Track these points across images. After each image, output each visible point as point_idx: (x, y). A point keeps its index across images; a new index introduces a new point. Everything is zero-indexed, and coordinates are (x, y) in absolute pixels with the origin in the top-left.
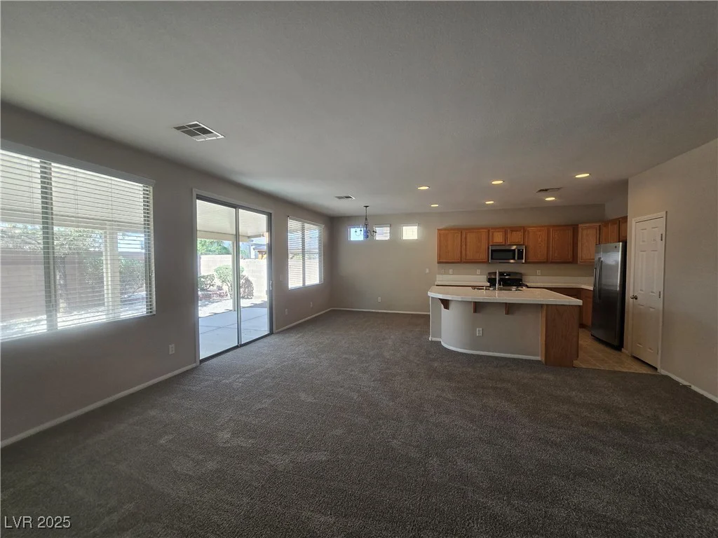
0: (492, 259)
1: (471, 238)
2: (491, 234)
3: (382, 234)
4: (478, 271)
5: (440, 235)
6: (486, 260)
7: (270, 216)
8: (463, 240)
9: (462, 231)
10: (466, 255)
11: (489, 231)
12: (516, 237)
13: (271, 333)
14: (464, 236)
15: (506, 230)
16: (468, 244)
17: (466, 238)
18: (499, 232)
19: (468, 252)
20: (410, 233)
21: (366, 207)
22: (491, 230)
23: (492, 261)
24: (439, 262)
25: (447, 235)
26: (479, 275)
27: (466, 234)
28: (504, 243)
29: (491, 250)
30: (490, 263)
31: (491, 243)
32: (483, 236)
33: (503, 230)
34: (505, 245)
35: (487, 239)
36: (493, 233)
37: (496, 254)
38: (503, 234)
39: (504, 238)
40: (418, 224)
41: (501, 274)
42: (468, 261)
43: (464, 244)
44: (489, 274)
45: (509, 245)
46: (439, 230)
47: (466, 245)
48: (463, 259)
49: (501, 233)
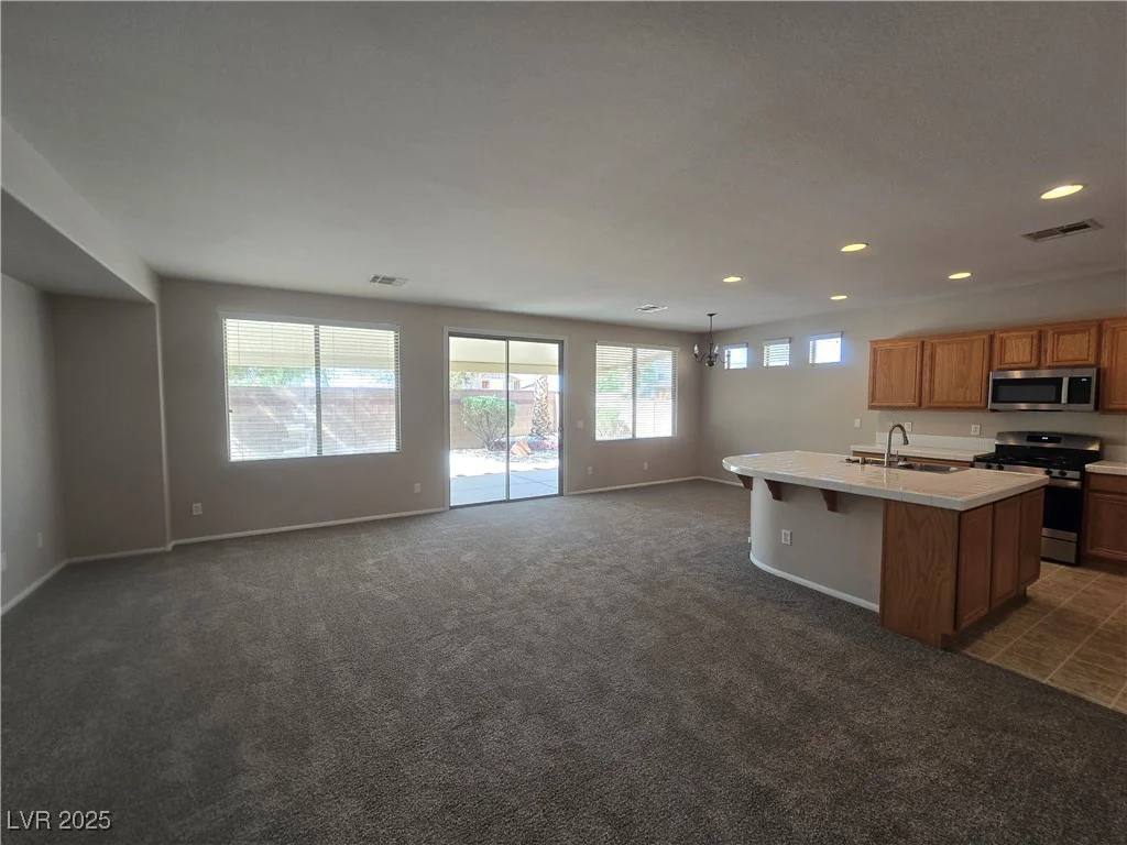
0: (993, 401)
1: (945, 358)
2: (997, 346)
3: (778, 355)
4: (975, 429)
5: (874, 352)
6: (982, 404)
7: (561, 343)
8: (927, 360)
9: (925, 345)
10: (932, 392)
11: (992, 338)
12: (1074, 349)
13: (561, 494)
14: (927, 353)
15: (1040, 335)
16: (938, 369)
17: (932, 357)
18: (1018, 337)
20: (828, 350)
21: (711, 315)
22: (999, 336)
23: (997, 406)
24: (871, 408)
25: (890, 350)
26: (976, 436)
27: (933, 347)
28: (1034, 364)
29: (994, 381)
30: (993, 411)
31: (996, 364)
32: (978, 350)
33: (1035, 333)
34: (1038, 367)
35: (986, 356)
36: (1003, 342)
37: (1003, 389)
38: (1035, 341)
39: (1035, 352)
40: (842, 333)
41: (1034, 437)
42: (936, 405)
43: (927, 369)
44: (1000, 435)
45: (1049, 368)
46: (873, 343)
47: (932, 370)
48: (924, 401)
49: (1029, 340)
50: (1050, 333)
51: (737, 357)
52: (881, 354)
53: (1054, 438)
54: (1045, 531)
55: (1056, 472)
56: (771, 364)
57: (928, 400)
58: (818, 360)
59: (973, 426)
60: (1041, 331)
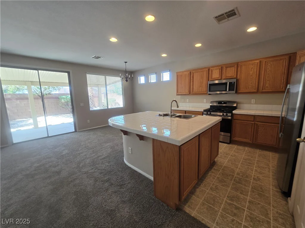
0: (209, 91)
1: (197, 77)
2: (210, 72)
3: (153, 79)
4: (205, 100)
6: (206, 92)
7: (69, 73)
9: (191, 74)
10: (193, 89)
11: (209, 70)
12: (231, 73)
13: (76, 131)
14: (192, 75)
15: (222, 68)
16: (195, 81)
17: (193, 77)
18: (216, 69)
19: (194, 87)
20: (166, 76)
21: (126, 62)
22: (211, 69)
23: (210, 93)
24: (177, 95)
25: (181, 75)
26: (205, 103)
27: (193, 73)
28: (220, 78)
29: (209, 84)
30: (209, 94)
31: (210, 79)
32: (205, 74)
33: (220, 67)
34: (221, 79)
35: (207, 76)
36: (212, 71)
37: (212, 87)
38: (220, 71)
39: (220, 74)
40: (170, 70)
41: (220, 102)
42: (194, 93)
43: (191, 81)
44: (211, 102)
45: (224, 79)
46: (177, 73)
47: (193, 82)
48: (191, 93)
49: (219, 70)
50: (224, 67)
51: (142, 80)
52: (179, 77)
53: (225, 103)
54: (222, 133)
55: (225, 114)
56: (152, 82)
57: (192, 92)
58: (164, 80)
59: (204, 100)
60: (222, 67)
